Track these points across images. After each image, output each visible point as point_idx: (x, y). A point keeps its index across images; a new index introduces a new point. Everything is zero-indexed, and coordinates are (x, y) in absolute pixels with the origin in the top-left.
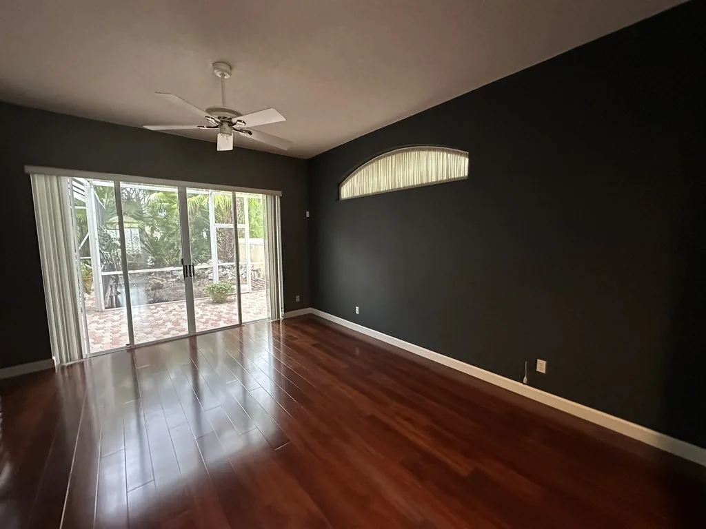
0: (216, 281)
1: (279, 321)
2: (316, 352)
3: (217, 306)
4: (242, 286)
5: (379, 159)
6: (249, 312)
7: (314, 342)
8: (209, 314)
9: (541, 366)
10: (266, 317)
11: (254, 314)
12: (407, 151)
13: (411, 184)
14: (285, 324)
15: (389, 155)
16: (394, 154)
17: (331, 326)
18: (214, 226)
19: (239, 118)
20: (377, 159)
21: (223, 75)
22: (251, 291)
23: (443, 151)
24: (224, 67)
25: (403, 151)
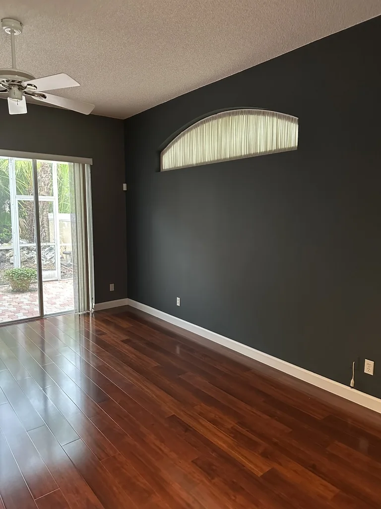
0: (17, 265)
1: (88, 314)
2: (126, 349)
3: (17, 296)
4: (44, 273)
5: (205, 122)
6: (55, 303)
7: (125, 338)
8: (7, 304)
9: (369, 367)
10: (73, 309)
11: (61, 305)
12: (234, 114)
13: (238, 154)
14: (96, 318)
15: (215, 118)
16: (220, 117)
17: (149, 319)
18: (15, 199)
19: (29, 82)
20: (202, 123)
21: (12, 32)
22: (60, 278)
23: (273, 115)
24: (13, 23)
25: (229, 115)
